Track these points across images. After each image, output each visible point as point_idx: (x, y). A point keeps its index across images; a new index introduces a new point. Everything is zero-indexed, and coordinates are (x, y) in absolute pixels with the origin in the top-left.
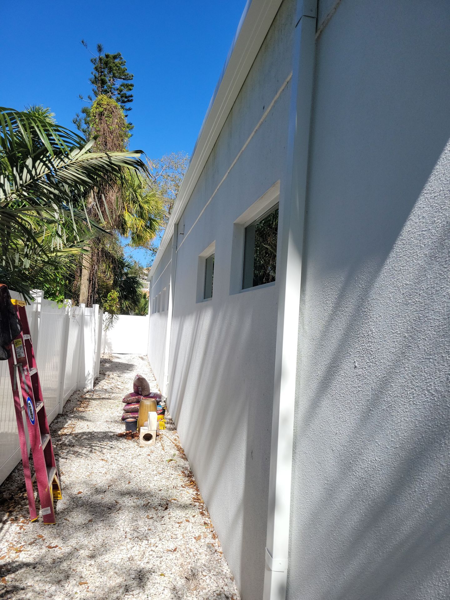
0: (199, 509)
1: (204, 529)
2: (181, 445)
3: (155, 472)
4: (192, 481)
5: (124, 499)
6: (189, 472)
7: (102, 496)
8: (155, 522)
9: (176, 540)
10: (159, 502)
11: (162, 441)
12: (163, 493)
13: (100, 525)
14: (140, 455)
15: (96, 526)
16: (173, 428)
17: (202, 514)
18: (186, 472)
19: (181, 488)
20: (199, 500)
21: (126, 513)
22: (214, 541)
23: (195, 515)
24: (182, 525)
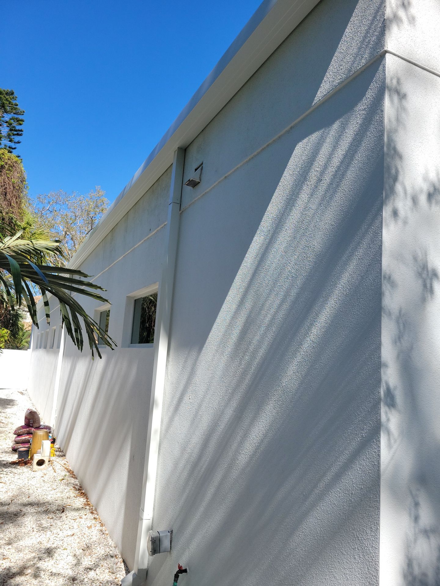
0: (89, 510)
1: (94, 521)
2: (70, 468)
3: (50, 489)
4: (82, 493)
5: (27, 508)
6: (79, 487)
7: (7, 507)
8: (55, 520)
9: (73, 530)
10: (57, 508)
11: (53, 466)
12: (59, 502)
13: (10, 525)
14: (34, 477)
15: (8, 526)
16: (62, 455)
17: (92, 513)
18: (77, 487)
19: (74, 498)
20: (89, 504)
21: (30, 517)
22: (102, 528)
23: (86, 514)
24: (77, 521)
